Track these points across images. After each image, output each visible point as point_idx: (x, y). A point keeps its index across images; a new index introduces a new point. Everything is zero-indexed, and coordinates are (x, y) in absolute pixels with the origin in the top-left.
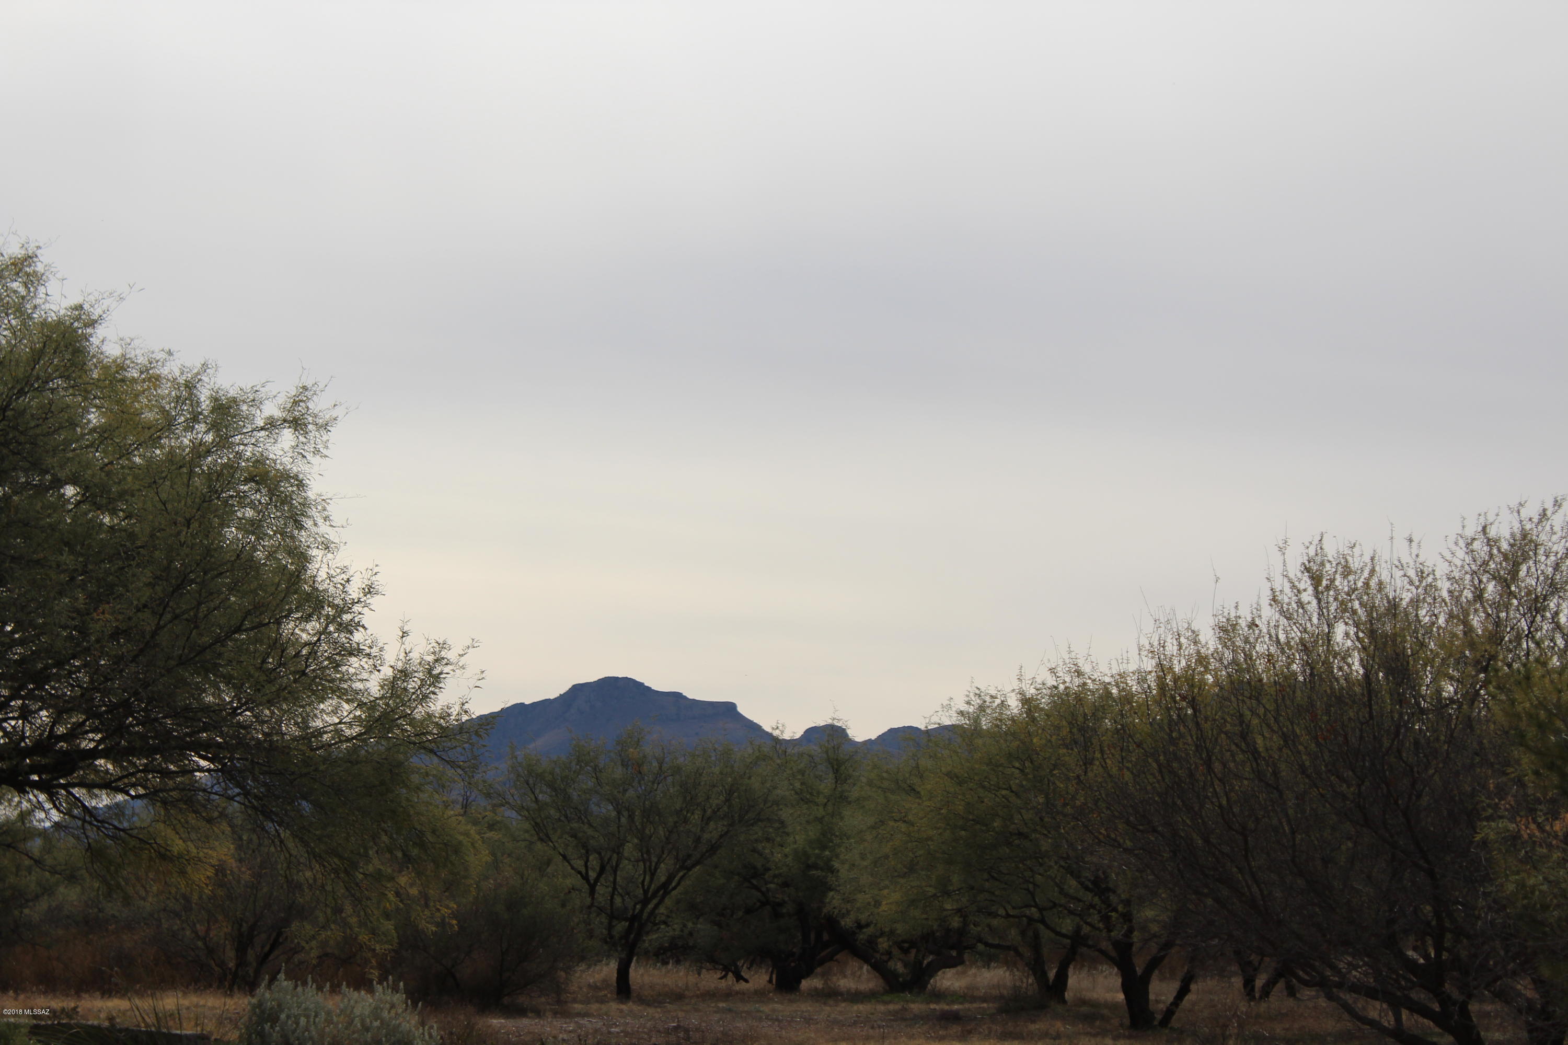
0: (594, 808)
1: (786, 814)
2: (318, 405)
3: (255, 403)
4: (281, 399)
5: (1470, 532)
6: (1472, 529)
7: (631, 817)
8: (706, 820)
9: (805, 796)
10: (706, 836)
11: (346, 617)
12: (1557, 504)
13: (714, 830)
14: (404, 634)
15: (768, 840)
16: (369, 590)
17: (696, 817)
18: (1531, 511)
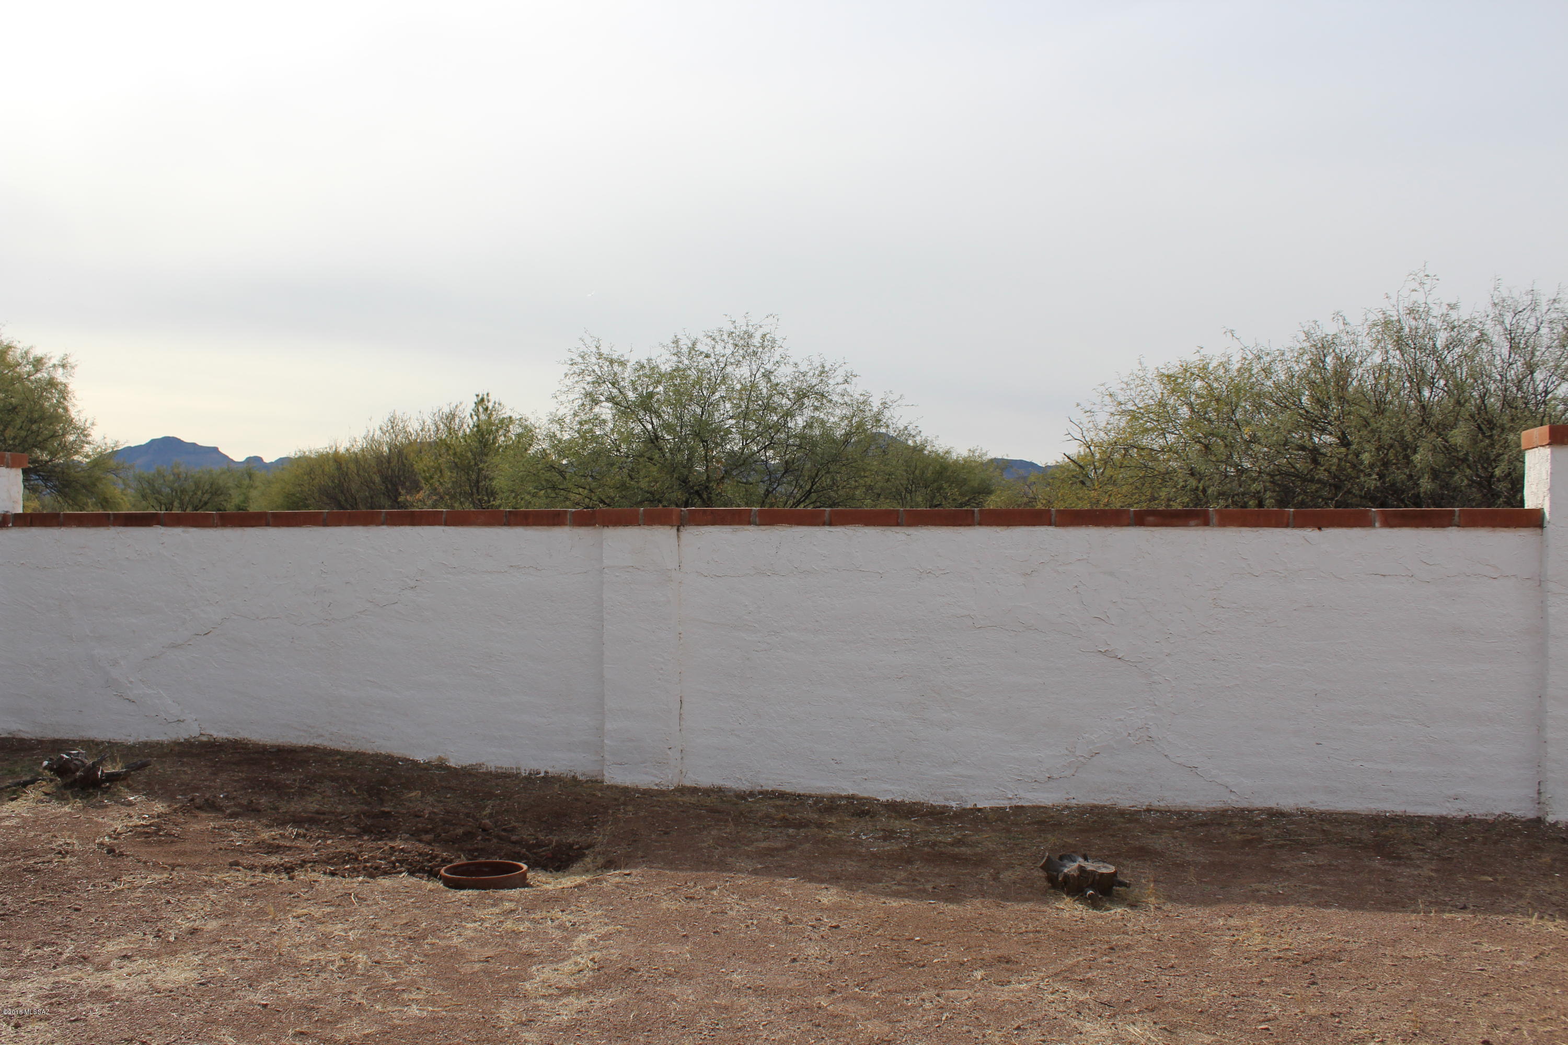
0: (163, 489)
1: (232, 492)
2: (71, 360)
3: (50, 359)
4: (58, 359)
5: (434, 412)
6: (436, 410)
7: (176, 493)
8: (203, 494)
9: (239, 486)
10: (203, 499)
11: (86, 432)
12: (461, 403)
13: (206, 497)
14: (105, 438)
15: (225, 500)
16: (93, 424)
17: (199, 493)
18: (453, 405)
